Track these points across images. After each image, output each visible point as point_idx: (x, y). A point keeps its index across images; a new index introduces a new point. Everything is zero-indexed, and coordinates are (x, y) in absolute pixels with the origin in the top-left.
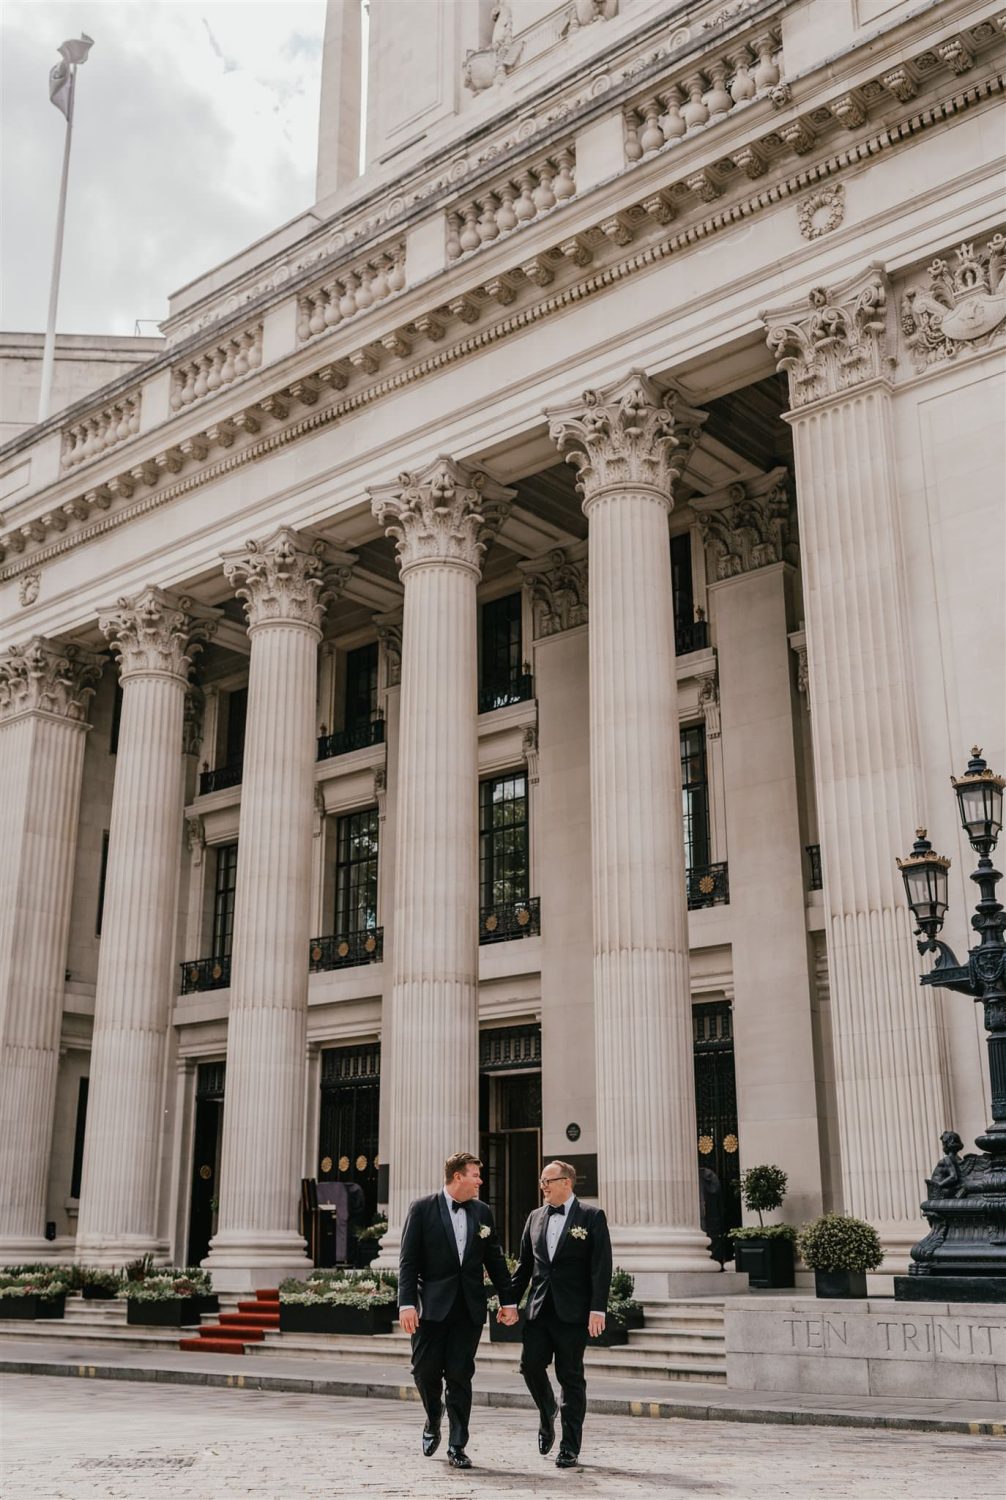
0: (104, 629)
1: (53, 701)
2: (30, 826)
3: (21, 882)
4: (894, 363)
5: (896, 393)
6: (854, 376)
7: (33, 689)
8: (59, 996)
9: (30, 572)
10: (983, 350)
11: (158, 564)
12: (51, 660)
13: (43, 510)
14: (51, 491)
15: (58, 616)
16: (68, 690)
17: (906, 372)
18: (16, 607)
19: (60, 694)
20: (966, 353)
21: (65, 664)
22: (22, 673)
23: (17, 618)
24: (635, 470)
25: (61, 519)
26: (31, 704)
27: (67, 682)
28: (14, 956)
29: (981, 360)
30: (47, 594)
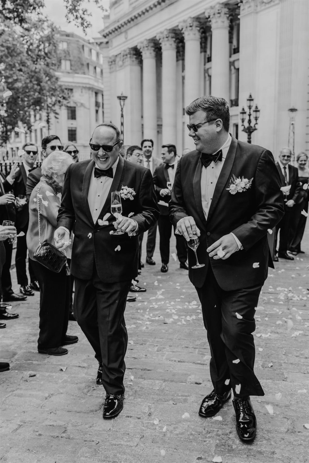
0: (138, 47)
1: (133, 61)
4: (257, 6)
5: (257, 13)
6: (250, 9)
7: (129, 59)
8: (141, 121)
9: (126, 32)
10: (270, 5)
11: (146, 34)
12: (132, 52)
13: (125, 20)
15: (131, 43)
16: (136, 58)
17: (259, 9)
18: (124, 40)
19: (134, 59)
20: (267, 6)
21: (134, 52)
22: (126, 55)
23: (125, 42)
24: (220, 24)
25: (129, 22)
26: (129, 62)
27: (135, 56)
29: (269, 8)
30: (129, 37)
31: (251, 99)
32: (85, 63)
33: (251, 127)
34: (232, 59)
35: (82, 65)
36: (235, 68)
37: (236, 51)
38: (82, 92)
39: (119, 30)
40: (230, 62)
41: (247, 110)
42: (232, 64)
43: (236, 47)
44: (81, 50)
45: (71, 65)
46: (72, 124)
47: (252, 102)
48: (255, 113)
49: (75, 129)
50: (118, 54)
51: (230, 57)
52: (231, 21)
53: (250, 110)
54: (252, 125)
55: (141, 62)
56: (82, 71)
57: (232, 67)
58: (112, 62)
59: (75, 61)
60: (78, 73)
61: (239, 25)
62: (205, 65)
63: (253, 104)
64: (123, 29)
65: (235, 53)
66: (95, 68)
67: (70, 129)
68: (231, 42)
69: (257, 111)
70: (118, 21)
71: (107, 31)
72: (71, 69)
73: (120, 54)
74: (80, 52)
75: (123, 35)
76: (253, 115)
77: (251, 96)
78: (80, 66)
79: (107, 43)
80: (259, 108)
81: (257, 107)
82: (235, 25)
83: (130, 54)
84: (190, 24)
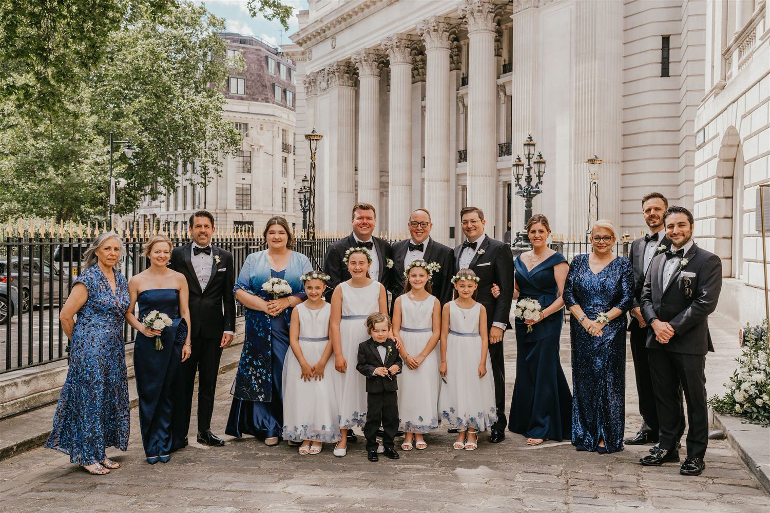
0: (353, 61)
1: (344, 82)
2: (340, 124)
3: (338, 142)
7: (337, 78)
8: (354, 176)
9: (333, 37)
11: (366, 39)
12: (342, 68)
14: (334, 13)
15: (342, 53)
16: (348, 78)
18: (330, 49)
19: (345, 79)
21: (346, 69)
22: (333, 73)
23: (331, 53)
25: (338, 21)
26: (337, 83)
27: (347, 75)
28: (338, 165)
30: (338, 45)
31: (530, 144)
32: (268, 84)
33: (532, 188)
34: (501, 81)
35: (265, 86)
36: (505, 94)
37: (507, 68)
38: (261, 129)
39: (323, 35)
40: (498, 86)
41: (524, 161)
42: (501, 88)
43: (507, 62)
44: (264, 64)
45: (246, 87)
46: (244, 179)
47: (532, 148)
48: (536, 165)
49: (249, 186)
50: (320, 71)
51: (498, 78)
52: (499, 23)
53: (529, 161)
54: (533, 184)
55: (356, 84)
56: (263, 97)
57: (502, 94)
58: (311, 82)
59: (253, 81)
60: (257, 100)
61: (511, 30)
62: (458, 90)
63: (535, 151)
64: (328, 33)
65: (505, 72)
66: (285, 91)
67: (241, 186)
68: (498, 54)
69: (540, 162)
70: (321, 21)
71: (303, 35)
72: (245, 93)
73: (324, 70)
74: (262, 67)
75: (329, 43)
76: (535, 168)
77: (530, 138)
78: (261, 89)
79: (303, 53)
80: (545, 158)
81: (540, 156)
82: (506, 29)
83: (338, 70)
84: (434, 26)
